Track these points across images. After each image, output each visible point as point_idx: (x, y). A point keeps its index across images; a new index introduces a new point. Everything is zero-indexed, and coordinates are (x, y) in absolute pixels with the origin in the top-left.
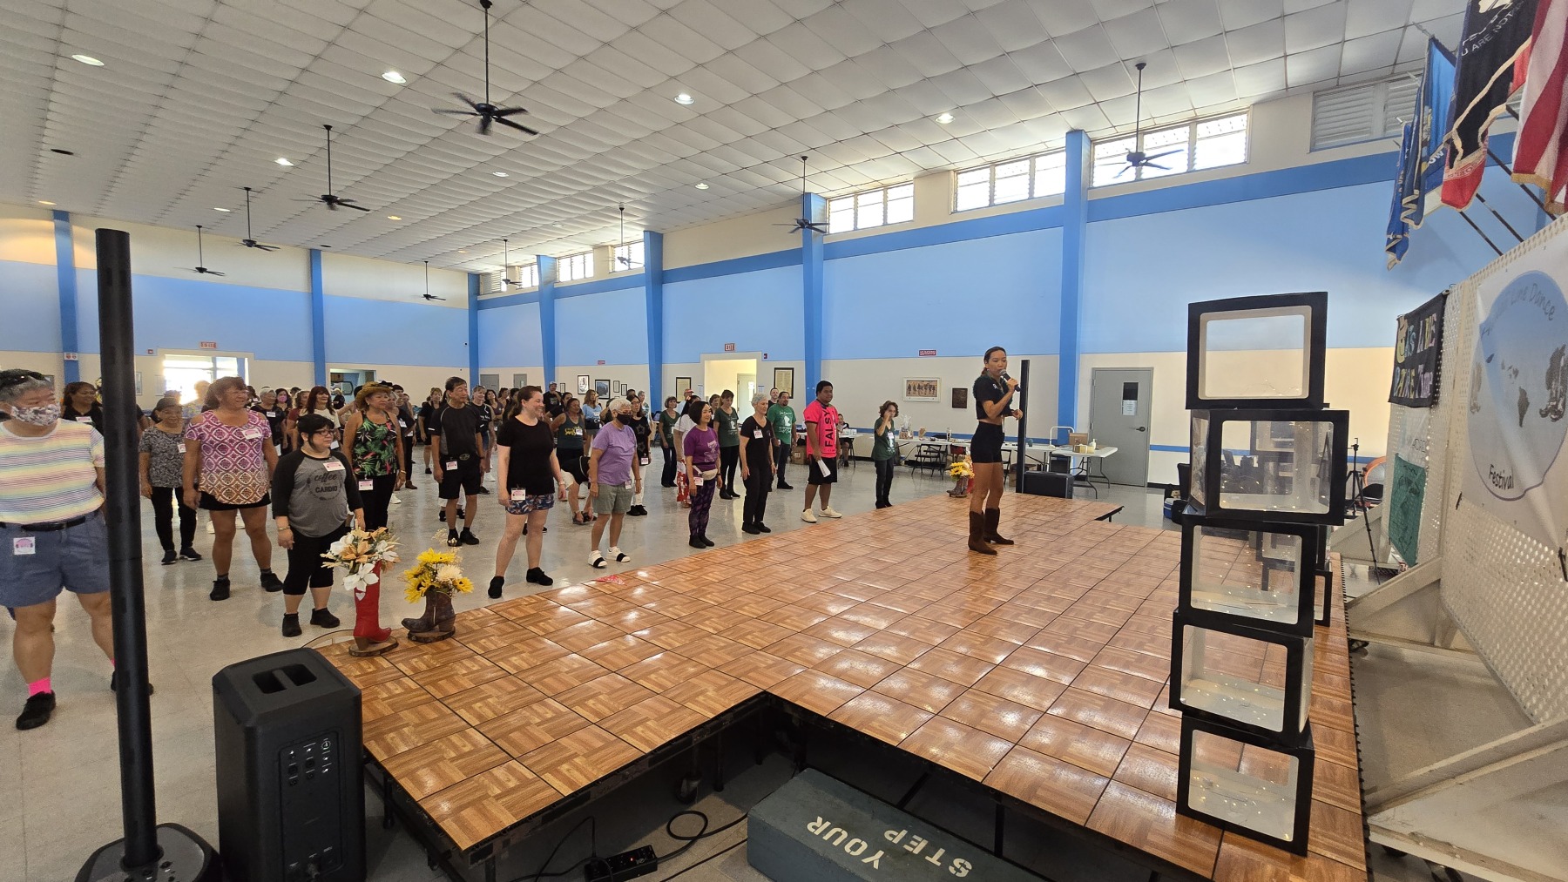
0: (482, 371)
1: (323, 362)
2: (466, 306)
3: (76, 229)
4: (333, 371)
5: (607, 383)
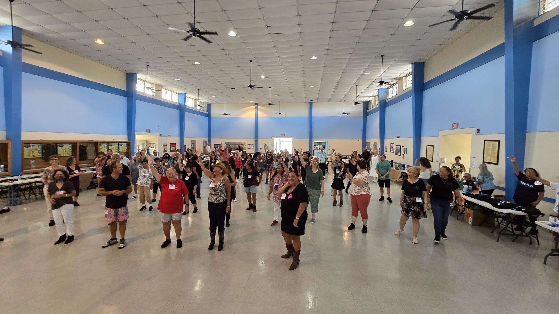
0: (367, 141)
1: (312, 139)
2: (363, 116)
3: (259, 107)
4: (314, 142)
5: (399, 147)
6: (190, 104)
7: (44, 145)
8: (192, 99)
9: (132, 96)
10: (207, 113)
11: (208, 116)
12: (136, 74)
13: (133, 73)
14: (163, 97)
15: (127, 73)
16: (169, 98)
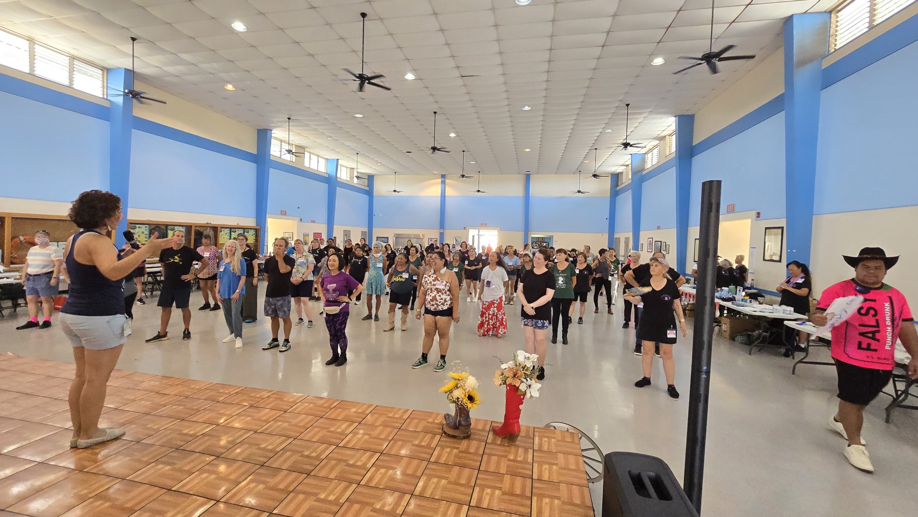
0: (616, 236)
1: (528, 231)
2: (609, 196)
4: (532, 236)
5: (660, 243)
6: (343, 175)
8: (347, 167)
9: (264, 163)
10: (368, 189)
11: (369, 192)
12: (272, 130)
13: (267, 129)
14: (307, 164)
15: (258, 130)
16: (314, 166)
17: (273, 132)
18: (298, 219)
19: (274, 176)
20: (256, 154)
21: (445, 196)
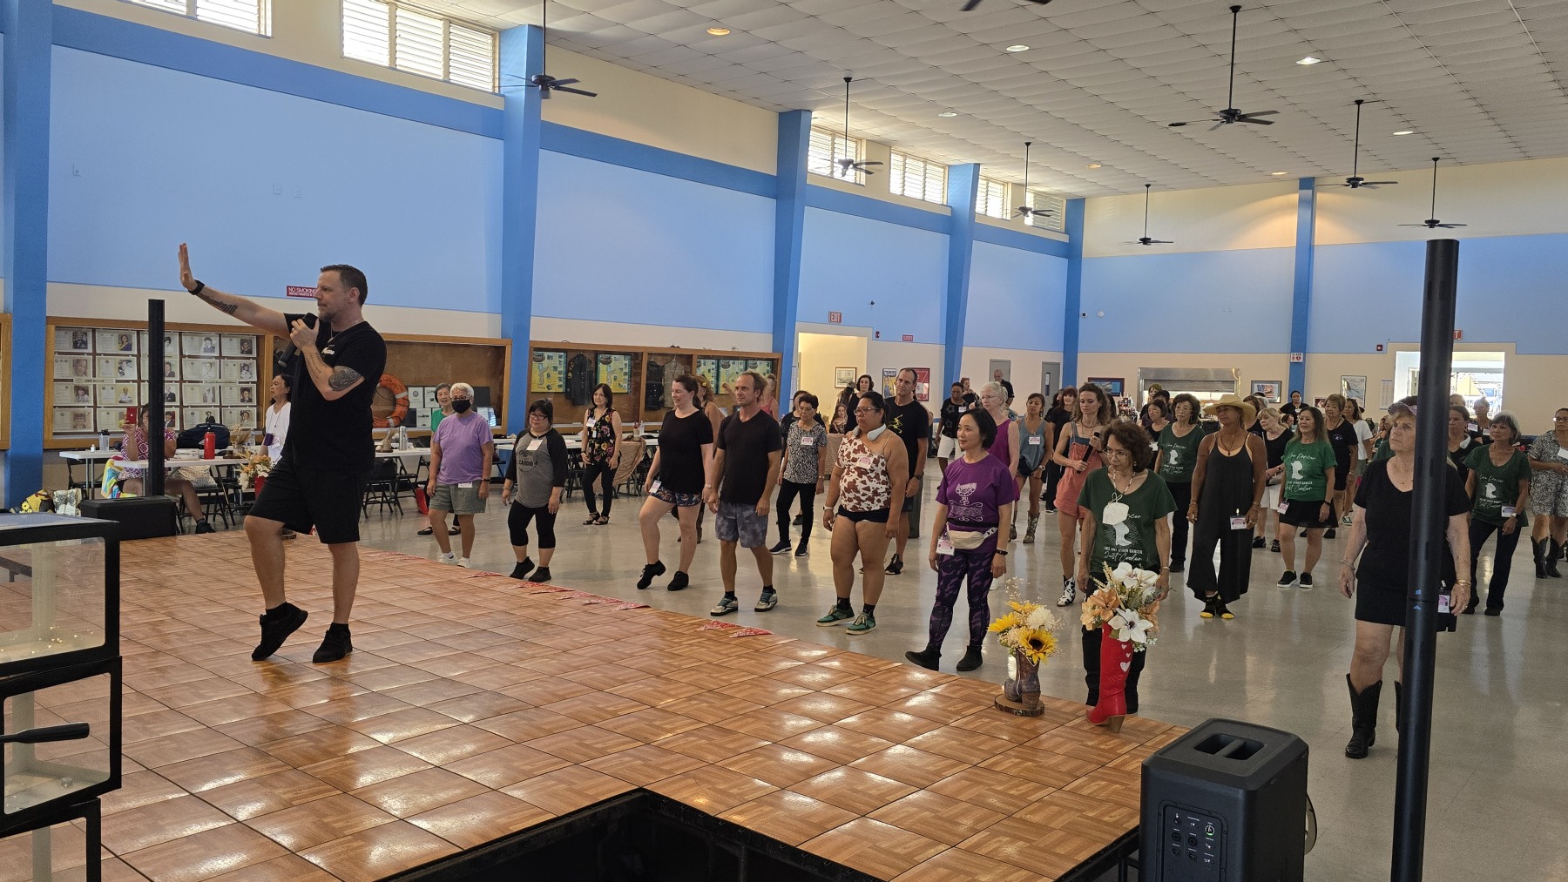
3: (1320, 197)
6: (994, 205)
7: (572, 355)
8: (1005, 184)
9: (792, 195)
10: (1065, 238)
11: (1071, 251)
12: (810, 111)
13: (801, 110)
14: (895, 188)
15: (781, 115)
16: (913, 192)
17: (814, 114)
18: (871, 332)
19: (815, 223)
20: (774, 173)
21: (1311, 248)
